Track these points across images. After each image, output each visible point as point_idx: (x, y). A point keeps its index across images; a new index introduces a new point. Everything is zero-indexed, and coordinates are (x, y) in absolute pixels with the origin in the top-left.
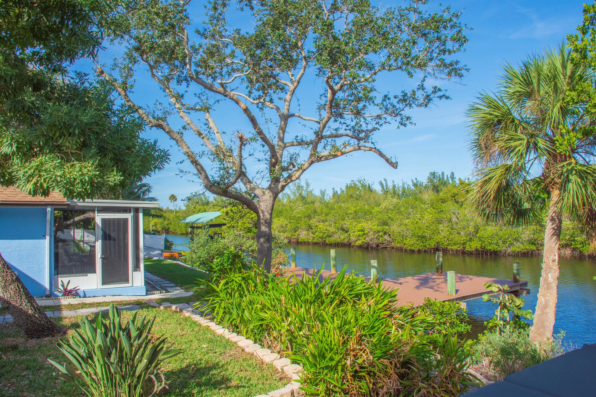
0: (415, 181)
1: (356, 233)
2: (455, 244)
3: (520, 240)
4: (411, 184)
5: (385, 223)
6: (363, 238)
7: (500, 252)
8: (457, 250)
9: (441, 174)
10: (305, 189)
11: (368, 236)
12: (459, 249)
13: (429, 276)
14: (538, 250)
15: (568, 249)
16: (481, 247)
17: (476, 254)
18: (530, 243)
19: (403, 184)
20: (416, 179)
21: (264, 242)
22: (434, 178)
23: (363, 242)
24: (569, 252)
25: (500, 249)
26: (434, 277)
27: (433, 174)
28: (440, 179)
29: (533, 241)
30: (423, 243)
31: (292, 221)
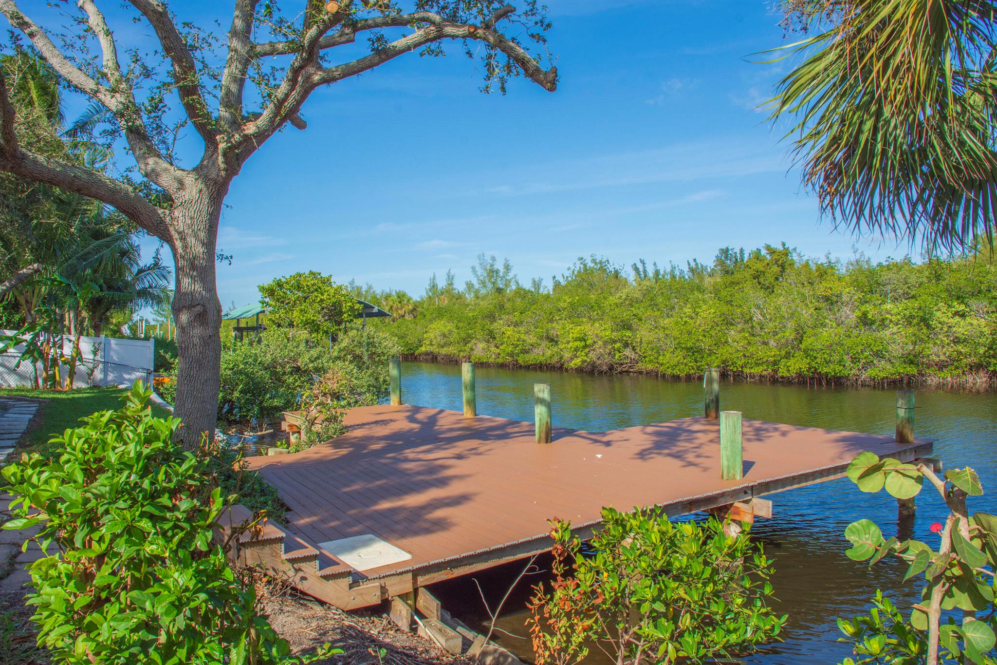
0: (693, 264)
1: (571, 344)
2: (757, 364)
3: (887, 356)
4: (686, 269)
5: (626, 326)
6: (583, 354)
7: (847, 377)
8: (761, 376)
9: (738, 252)
10: (501, 274)
11: (594, 350)
12: (765, 373)
13: (684, 426)
14: (923, 375)
15: (981, 374)
16: (810, 368)
17: (799, 383)
18: (905, 362)
19: (673, 268)
20: (695, 260)
21: (190, 323)
22: (726, 258)
23: (584, 362)
24: (984, 379)
25: (846, 372)
26: (696, 427)
27: (725, 252)
28: (736, 260)
29: (911, 357)
30: (696, 362)
31: (461, 325)
